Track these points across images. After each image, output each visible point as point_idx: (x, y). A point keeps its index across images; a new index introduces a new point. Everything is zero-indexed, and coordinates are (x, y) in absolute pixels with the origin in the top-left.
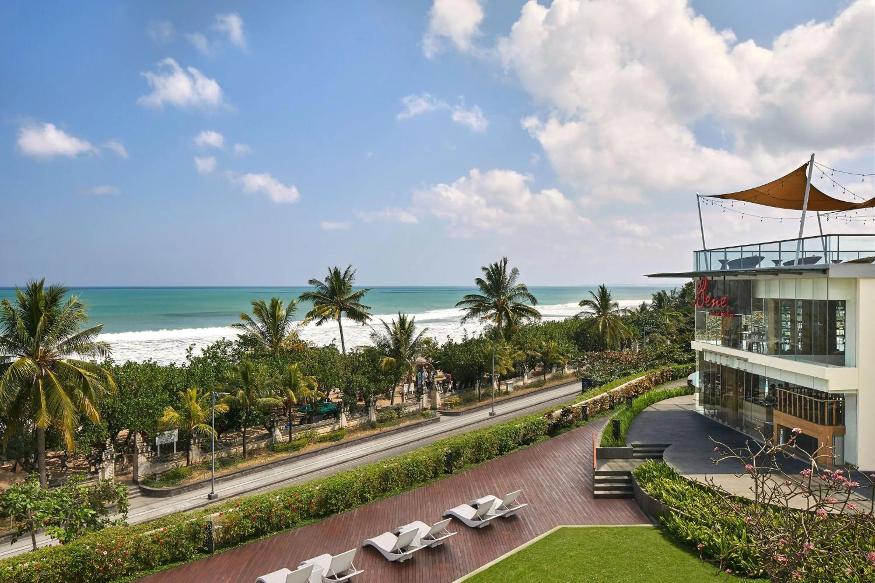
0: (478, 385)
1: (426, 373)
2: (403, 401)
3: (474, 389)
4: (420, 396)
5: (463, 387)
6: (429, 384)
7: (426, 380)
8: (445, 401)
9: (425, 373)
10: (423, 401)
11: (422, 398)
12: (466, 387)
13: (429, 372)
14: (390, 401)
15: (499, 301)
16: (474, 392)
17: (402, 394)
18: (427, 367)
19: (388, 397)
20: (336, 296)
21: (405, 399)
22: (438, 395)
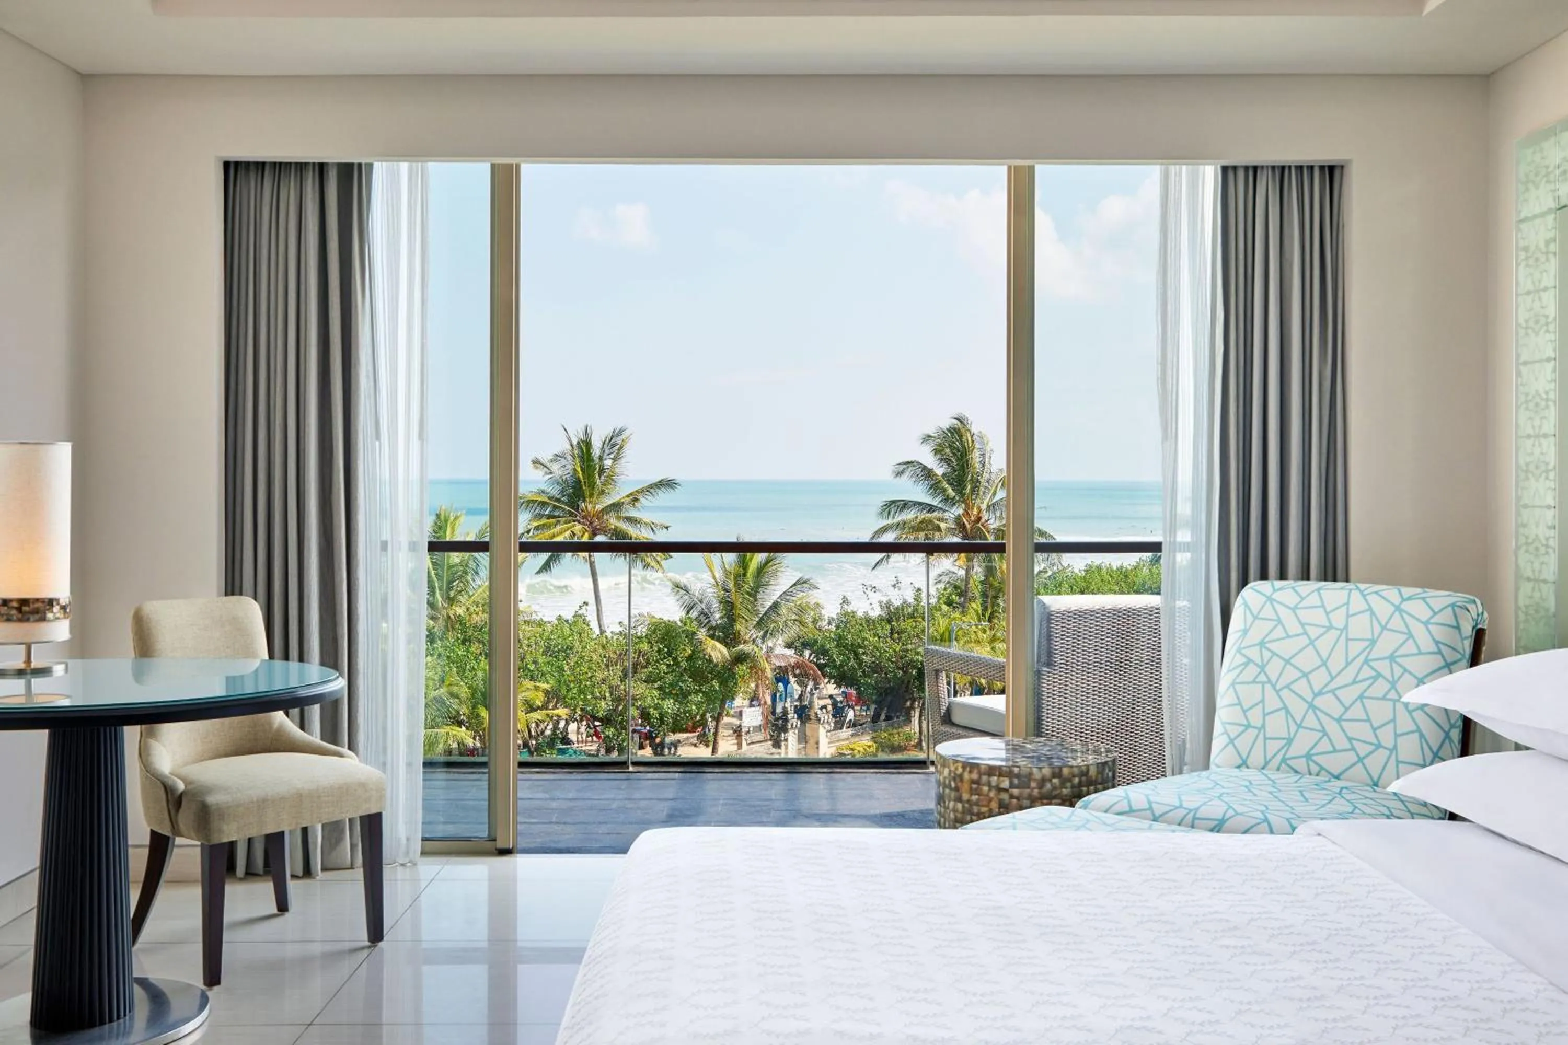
0: (917, 714)
1: (796, 686)
2: (740, 745)
3: (908, 720)
4: (779, 736)
5: (883, 717)
6: (803, 712)
7: (797, 703)
8: (838, 748)
9: (795, 688)
10: (786, 747)
11: (786, 740)
12: (888, 718)
13: (802, 684)
14: (711, 748)
15: (967, 513)
16: (907, 729)
17: (737, 732)
18: (797, 672)
19: (703, 739)
20: (584, 501)
21: (744, 743)
22: (822, 732)
